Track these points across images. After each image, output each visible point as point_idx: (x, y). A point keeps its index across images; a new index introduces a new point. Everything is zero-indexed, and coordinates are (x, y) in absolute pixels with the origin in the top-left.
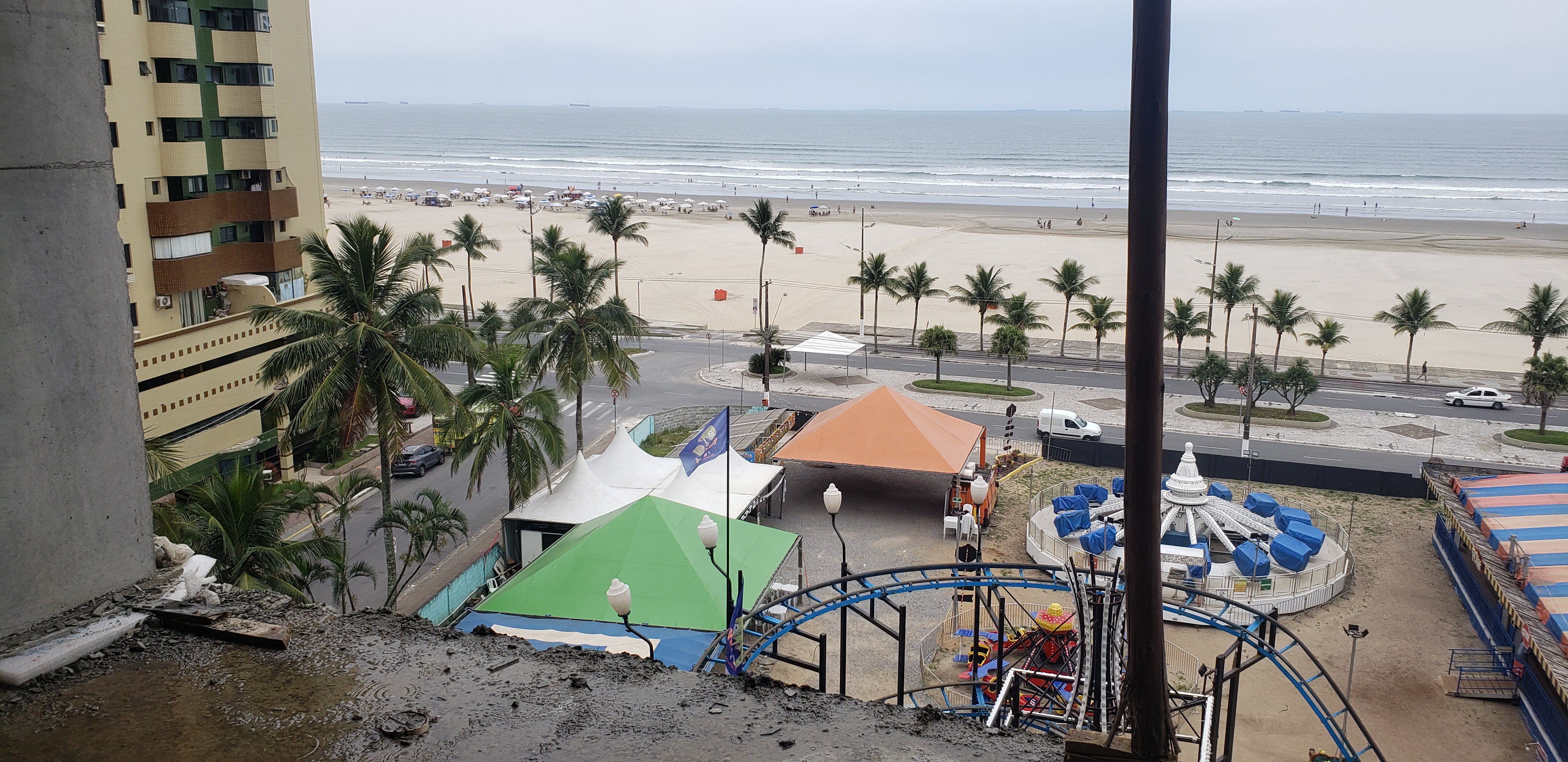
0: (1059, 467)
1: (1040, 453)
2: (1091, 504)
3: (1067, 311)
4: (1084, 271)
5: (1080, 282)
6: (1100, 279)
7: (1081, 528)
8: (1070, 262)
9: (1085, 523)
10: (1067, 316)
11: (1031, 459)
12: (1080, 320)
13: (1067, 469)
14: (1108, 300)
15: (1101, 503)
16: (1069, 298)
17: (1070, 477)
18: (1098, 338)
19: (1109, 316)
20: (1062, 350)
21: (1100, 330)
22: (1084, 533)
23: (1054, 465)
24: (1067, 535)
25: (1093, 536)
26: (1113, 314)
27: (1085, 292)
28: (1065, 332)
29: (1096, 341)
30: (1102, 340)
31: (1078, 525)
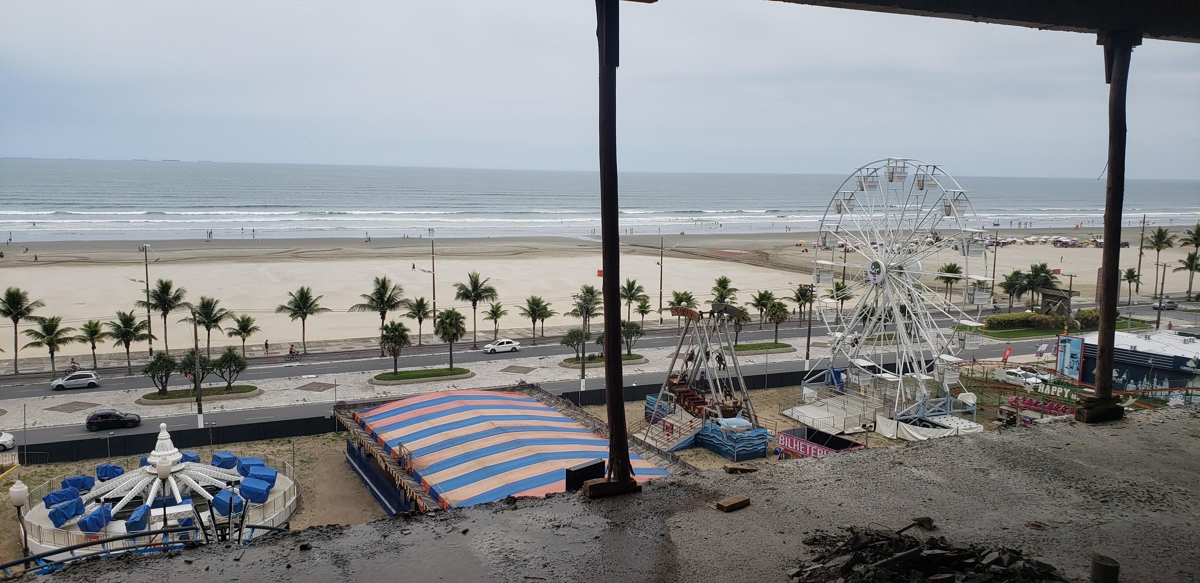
0: (38, 470)
1: (16, 461)
2: (80, 493)
3: (16, 333)
4: (29, 296)
5: (26, 306)
6: (45, 302)
7: (76, 514)
8: (13, 290)
9: (79, 509)
10: (16, 338)
11: (8, 468)
12: (31, 339)
13: (47, 470)
14: (56, 319)
15: (89, 490)
16: (16, 321)
17: (51, 475)
18: (52, 352)
19: (59, 333)
20: (16, 368)
21: (53, 345)
22: (78, 519)
23: (33, 468)
24: (63, 523)
25: (90, 518)
26: (63, 330)
27: (32, 314)
28: (16, 351)
29: (50, 355)
30: (56, 354)
31: (73, 513)
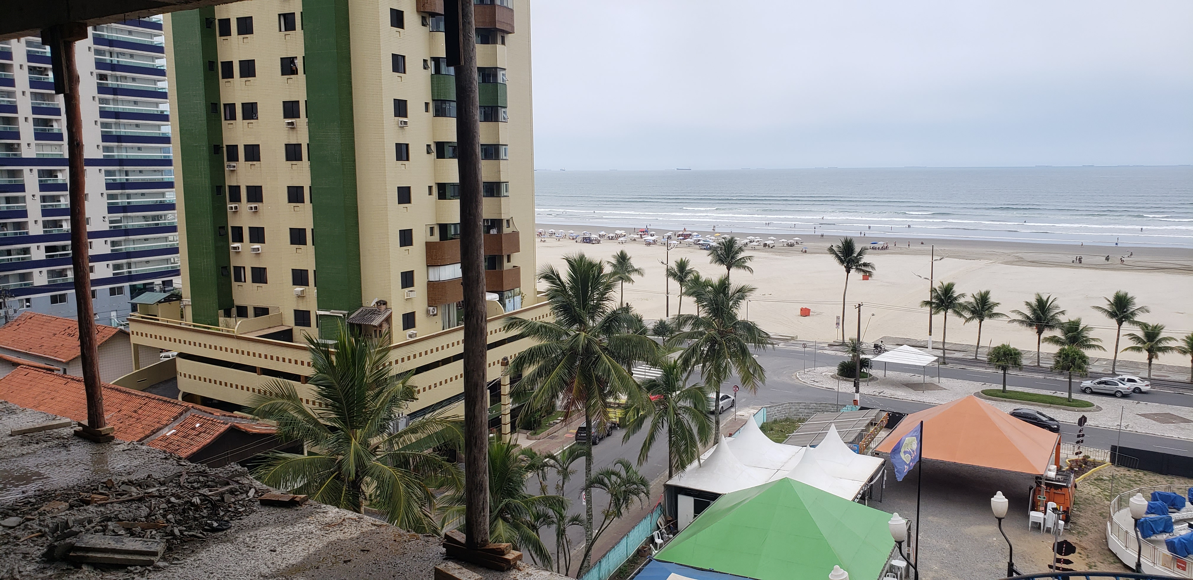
0: (1128, 473)
1: (1108, 459)
2: (1170, 510)
3: (1118, 335)
4: (1135, 301)
5: (1132, 310)
6: (1151, 308)
7: (1164, 532)
8: (1121, 294)
9: (1168, 527)
10: (1118, 339)
11: (1100, 464)
12: (1132, 344)
13: (1135, 476)
14: (1159, 327)
15: (1179, 510)
16: (1120, 323)
17: (1139, 482)
18: (1150, 359)
19: (1160, 341)
20: (1114, 368)
21: (1152, 352)
22: (1165, 536)
23: (1122, 471)
24: (1150, 536)
25: (1179, 540)
26: (1165, 339)
27: (1136, 319)
28: (1116, 353)
29: (1148, 362)
30: (1154, 361)
31: (1161, 529)
